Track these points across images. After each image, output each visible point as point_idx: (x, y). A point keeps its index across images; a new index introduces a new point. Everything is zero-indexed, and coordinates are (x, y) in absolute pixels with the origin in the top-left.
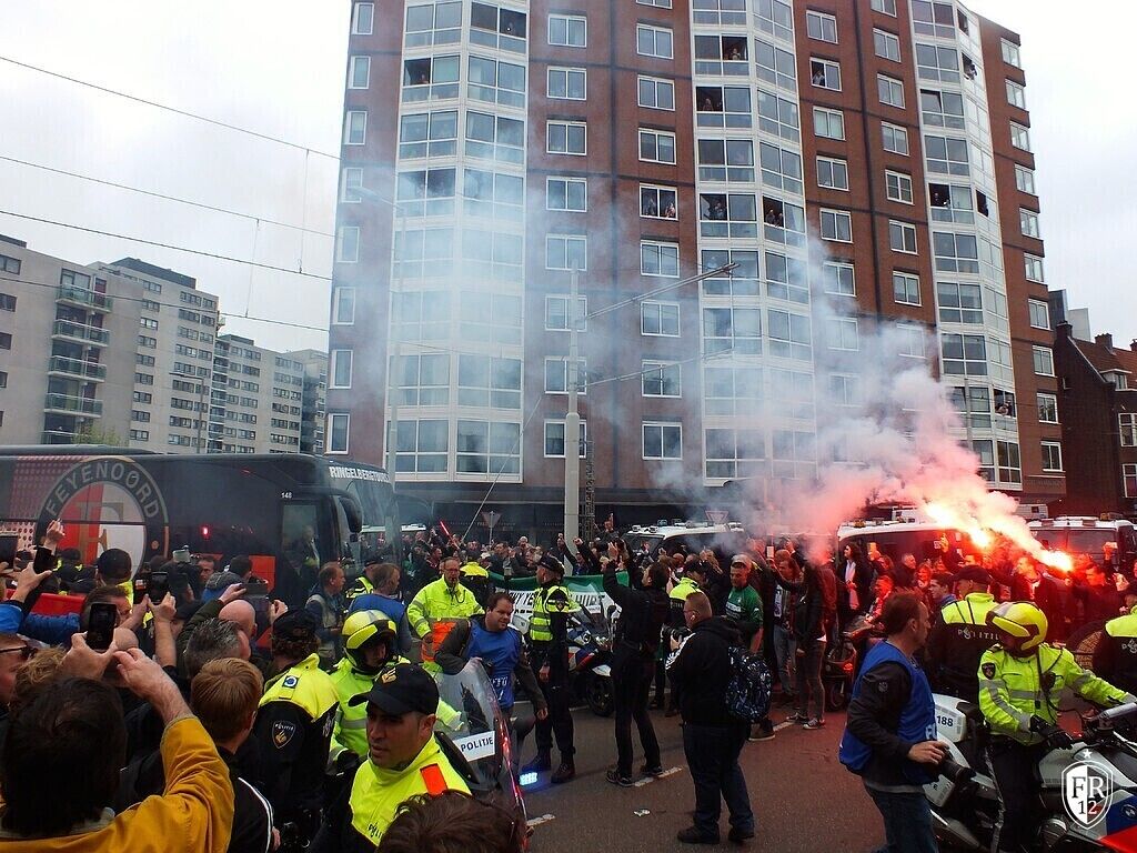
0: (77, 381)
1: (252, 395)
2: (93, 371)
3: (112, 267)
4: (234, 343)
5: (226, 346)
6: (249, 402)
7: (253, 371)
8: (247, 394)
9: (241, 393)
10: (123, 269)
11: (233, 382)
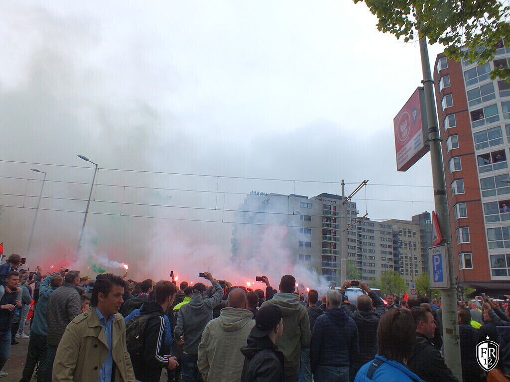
0: (330, 243)
1: (372, 241)
2: (335, 239)
3: (318, 197)
4: (364, 221)
5: (360, 222)
6: (371, 244)
7: (371, 231)
8: (370, 241)
9: (368, 241)
10: (323, 198)
11: (364, 236)
